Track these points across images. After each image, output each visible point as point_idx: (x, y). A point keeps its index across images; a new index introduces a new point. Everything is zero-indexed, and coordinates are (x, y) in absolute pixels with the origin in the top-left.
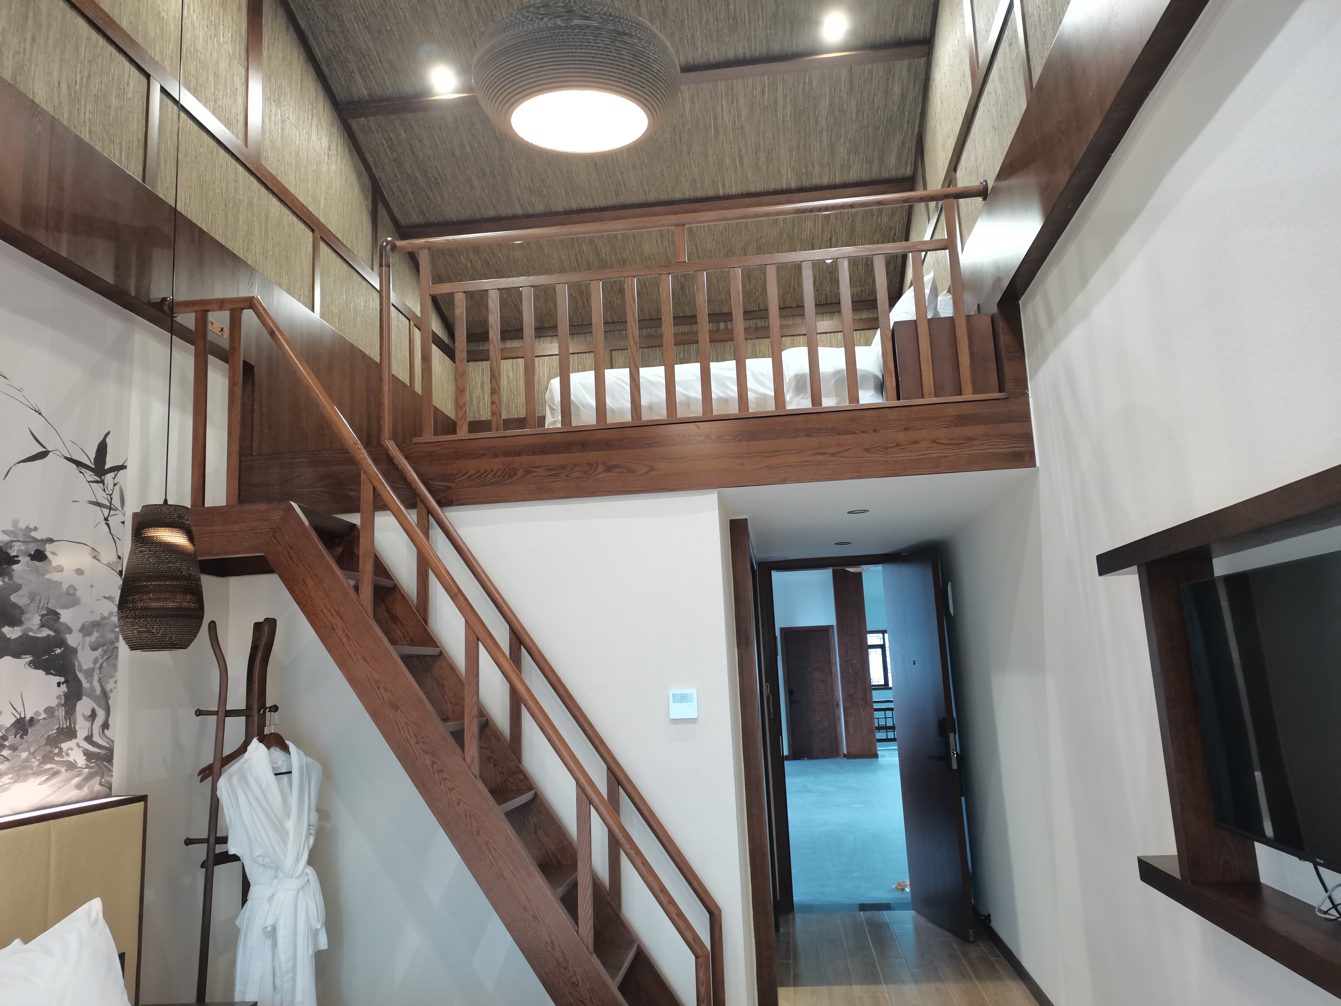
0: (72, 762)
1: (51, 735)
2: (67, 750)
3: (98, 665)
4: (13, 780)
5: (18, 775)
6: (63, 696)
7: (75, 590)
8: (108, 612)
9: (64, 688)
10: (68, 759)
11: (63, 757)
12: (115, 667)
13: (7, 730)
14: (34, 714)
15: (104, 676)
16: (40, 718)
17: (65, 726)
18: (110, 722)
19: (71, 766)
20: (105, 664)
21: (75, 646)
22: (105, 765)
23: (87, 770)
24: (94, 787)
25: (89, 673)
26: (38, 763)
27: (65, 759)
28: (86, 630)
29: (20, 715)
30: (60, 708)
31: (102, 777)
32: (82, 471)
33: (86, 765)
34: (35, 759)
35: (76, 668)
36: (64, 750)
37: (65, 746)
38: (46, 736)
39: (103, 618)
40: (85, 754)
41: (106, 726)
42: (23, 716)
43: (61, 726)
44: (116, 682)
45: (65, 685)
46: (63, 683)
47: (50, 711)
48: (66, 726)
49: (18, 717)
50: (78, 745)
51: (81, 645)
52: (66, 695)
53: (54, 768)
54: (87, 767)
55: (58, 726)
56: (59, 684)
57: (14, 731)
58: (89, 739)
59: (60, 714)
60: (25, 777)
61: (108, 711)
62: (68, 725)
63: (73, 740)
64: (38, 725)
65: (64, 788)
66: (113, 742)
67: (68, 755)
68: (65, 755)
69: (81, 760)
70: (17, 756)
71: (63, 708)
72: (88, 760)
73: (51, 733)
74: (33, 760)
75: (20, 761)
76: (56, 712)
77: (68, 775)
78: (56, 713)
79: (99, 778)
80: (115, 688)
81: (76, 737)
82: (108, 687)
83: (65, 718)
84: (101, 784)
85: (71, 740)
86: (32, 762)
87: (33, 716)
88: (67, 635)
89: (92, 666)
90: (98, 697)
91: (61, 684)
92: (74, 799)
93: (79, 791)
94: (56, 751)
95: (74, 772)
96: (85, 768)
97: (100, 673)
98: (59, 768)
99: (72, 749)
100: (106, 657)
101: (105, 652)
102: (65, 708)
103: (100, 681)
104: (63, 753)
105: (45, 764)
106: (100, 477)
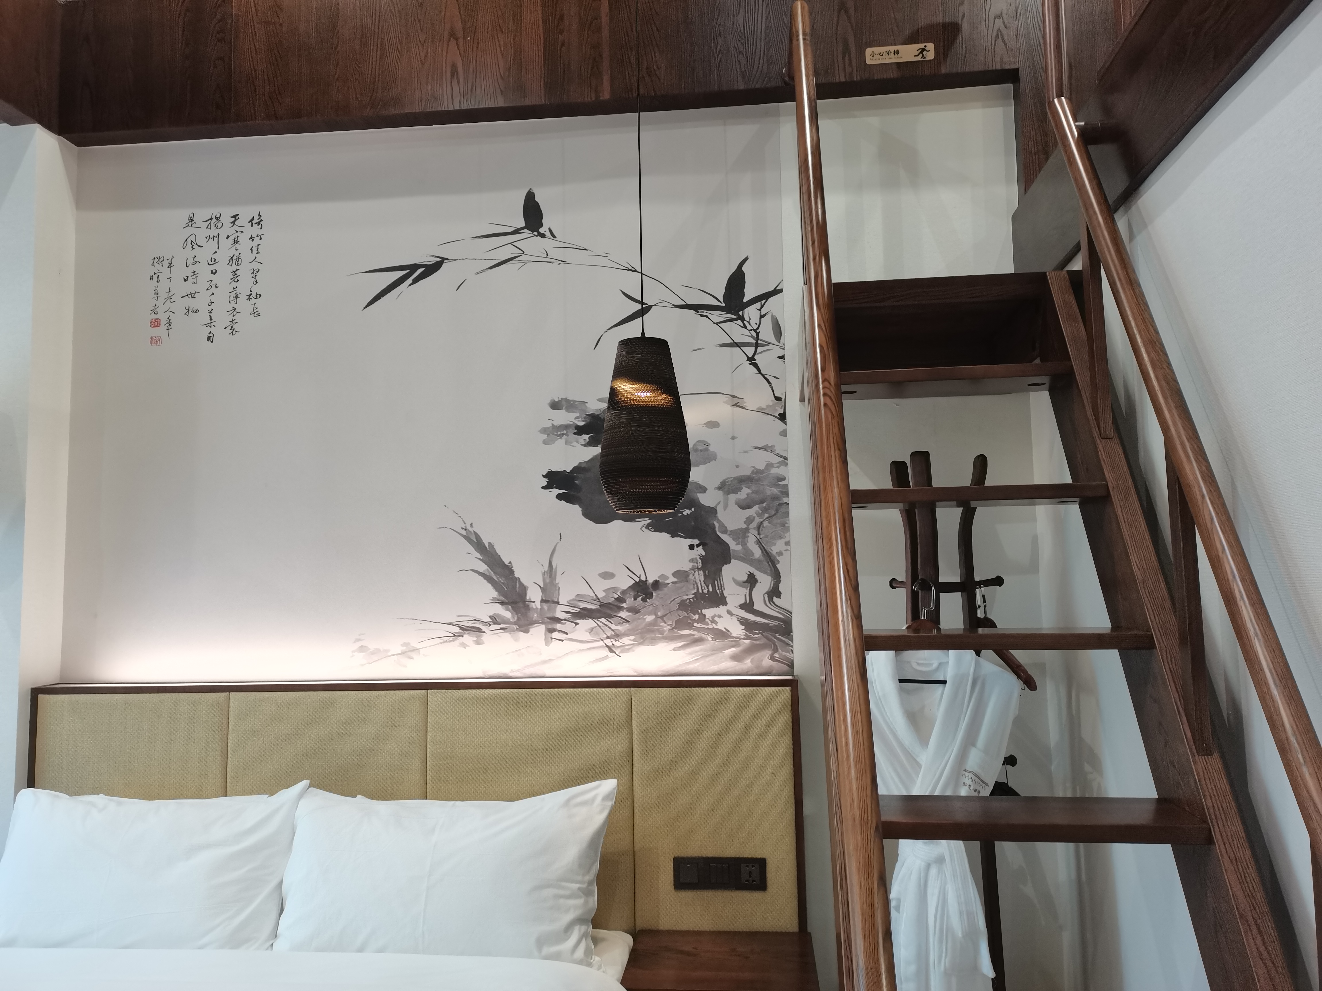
0: (722, 631)
1: (686, 600)
2: (713, 617)
3: (754, 524)
4: (636, 642)
5: (642, 638)
6: (698, 559)
7: (707, 444)
8: (765, 464)
9: (700, 551)
10: (715, 627)
11: (708, 624)
12: (785, 527)
13: (624, 592)
14: (659, 577)
15: (767, 536)
16: (667, 582)
17: (705, 591)
18: (781, 589)
19: (722, 635)
20: (766, 524)
21: (713, 506)
22: (778, 639)
23: (747, 642)
24: (762, 661)
25: (741, 535)
26: (669, 627)
27: (710, 627)
28: (727, 487)
29: (640, 578)
30: (697, 572)
31: (776, 650)
32: (705, 314)
33: (746, 635)
34: (665, 623)
35: (717, 529)
36: (707, 617)
37: (709, 613)
38: (678, 600)
39: (758, 472)
40: (742, 623)
41: (775, 592)
42: (643, 578)
43: (700, 591)
44: (788, 543)
45: (701, 547)
46: (698, 546)
47: (681, 575)
48: (708, 591)
49: (637, 580)
50: (729, 612)
51: (722, 504)
52: (703, 558)
53: (693, 635)
54: (748, 637)
55: (695, 591)
56: (691, 547)
57: (632, 594)
58: (748, 606)
59: (697, 578)
60: (653, 641)
61: (777, 576)
62: (711, 590)
63: (721, 606)
64: (666, 589)
65: (713, 657)
66: (791, 613)
67: (713, 621)
68: (709, 622)
69: (737, 630)
70: (639, 619)
71: (701, 572)
72: (746, 629)
73: (685, 597)
74: (662, 624)
75: (644, 624)
76: (691, 575)
77: (717, 643)
78: (691, 577)
79: (770, 652)
80: (786, 550)
81: (725, 603)
82: (774, 550)
83: (705, 583)
84: (772, 658)
85: (718, 606)
86: (662, 626)
87: (658, 579)
88: (698, 494)
89: (745, 526)
90: (759, 561)
91: (695, 547)
92: (730, 670)
93: (736, 663)
94: (697, 617)
95: (727, 642)
96: (744, 639)
97: (759, 534)
98: (703, 636)
99: (720, 616)
100: (766, 515)
101: (765, 510)
102: (704, 572)
103: (759, 542)
104: (707, 620)
105: (681, 630)
106: (736, 313)
